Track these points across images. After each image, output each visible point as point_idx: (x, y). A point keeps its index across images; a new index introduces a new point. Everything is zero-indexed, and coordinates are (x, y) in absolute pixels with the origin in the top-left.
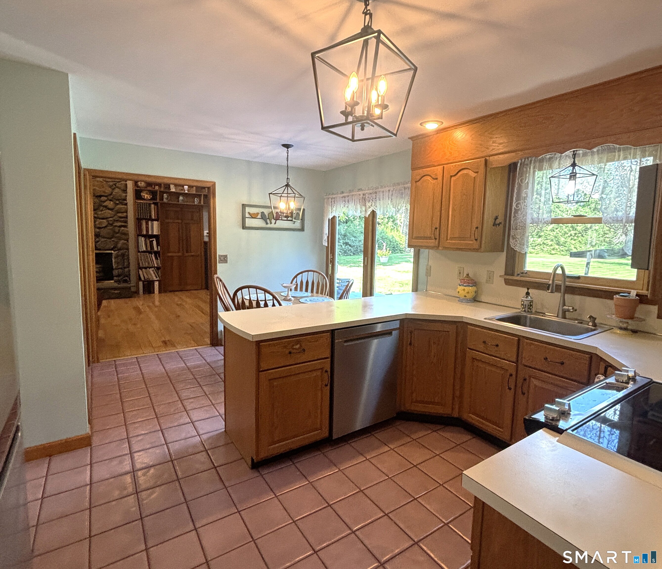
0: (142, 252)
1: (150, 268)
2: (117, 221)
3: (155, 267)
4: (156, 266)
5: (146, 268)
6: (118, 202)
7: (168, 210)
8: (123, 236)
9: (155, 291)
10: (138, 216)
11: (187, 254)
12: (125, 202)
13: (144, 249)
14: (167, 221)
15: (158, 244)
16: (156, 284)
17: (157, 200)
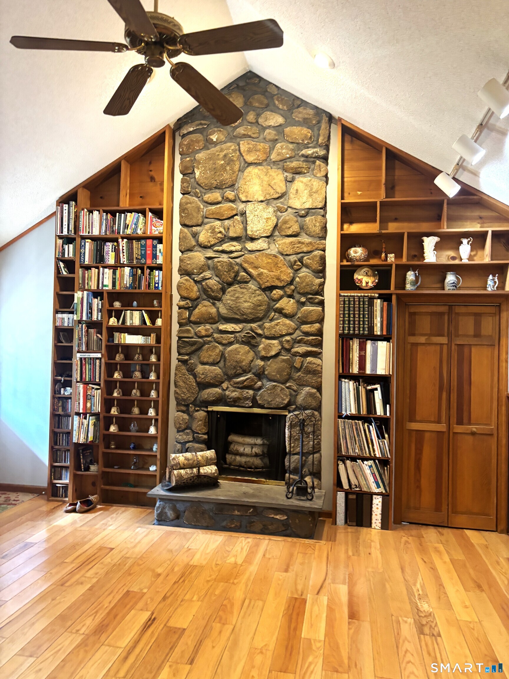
0: (347, 417)
1: (364, 459)
2: (299, 342)
3: (374, 459)
4: (378, 454)
5: (354, 459)
6: (303, 299)
7: (415, 314)
8: (309, 378)
9: (374, 521)
10: (343, 330)
11: (459, 429)
12: (320, 297)
13: (354, 411)
14: (412, 339)
15: (386, 400)
16: (377, 502)
17: (390, 289)
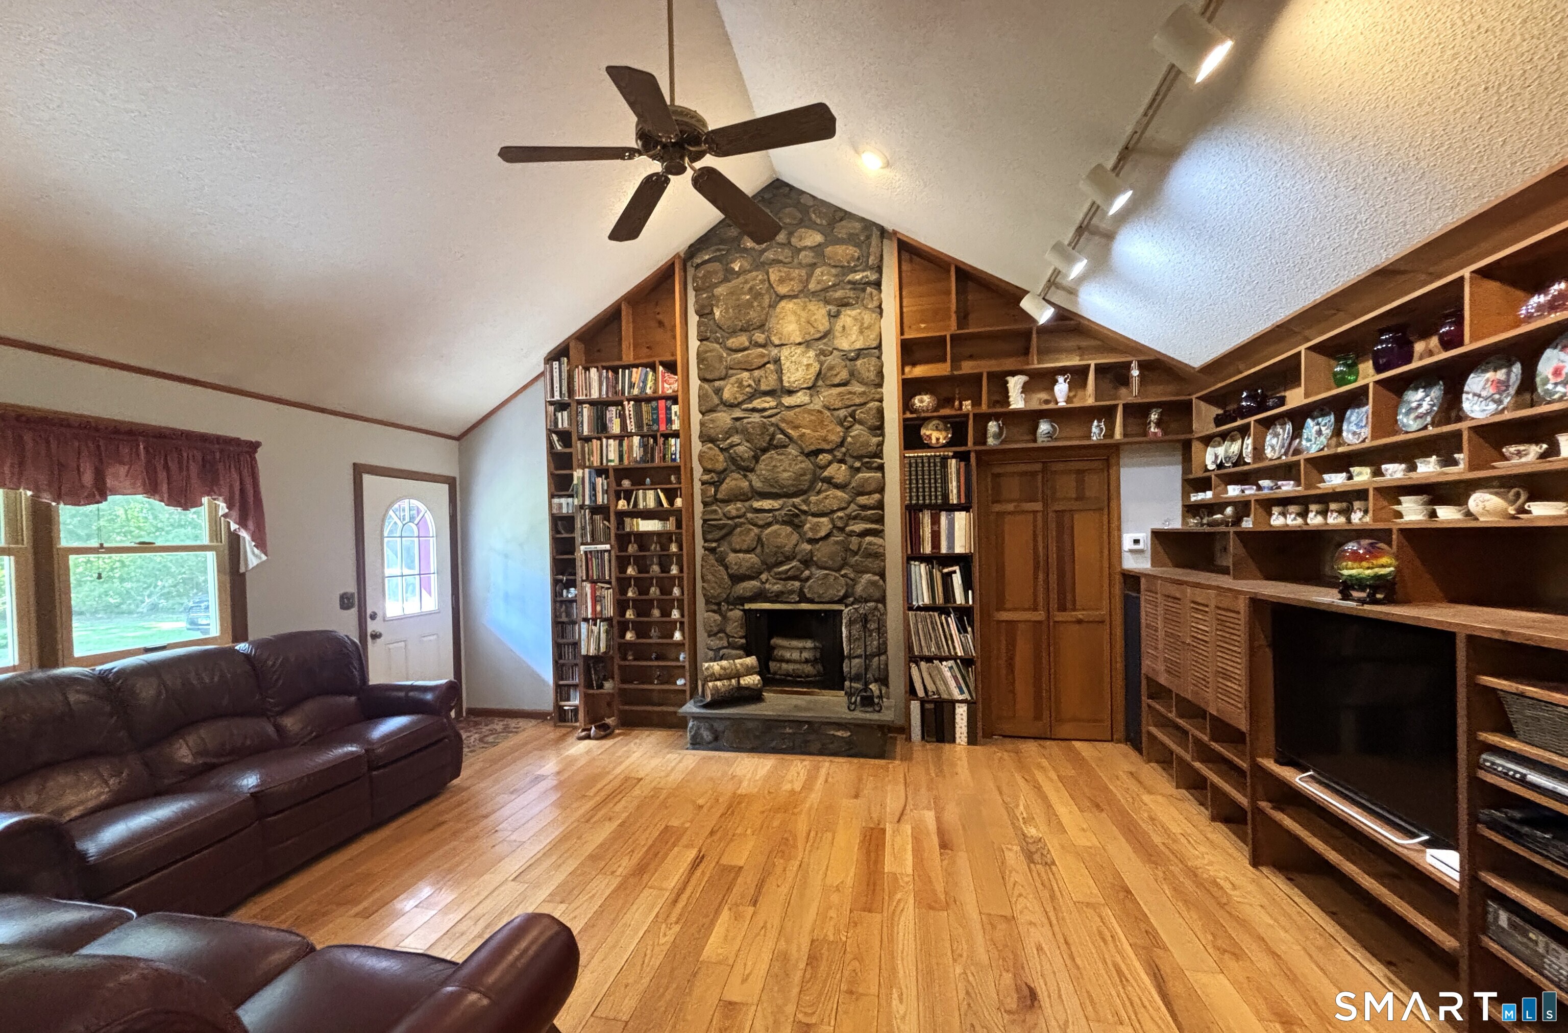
0: (919, 609)
1: (942, 659)
2: (855, 518)
3: (955, 658)
4: (960, 653)
5: (929, 660)
6: (857, 464)
7: (999, 475)
8: (869, 562)
9: (957, 736)
10: (911, 499)
11: (1060, 616)
12: (879, 461)
13: (927, 601)
14: (997, 508)
15: (967, 585)
16: (961, 711)
17: (966, 445)
